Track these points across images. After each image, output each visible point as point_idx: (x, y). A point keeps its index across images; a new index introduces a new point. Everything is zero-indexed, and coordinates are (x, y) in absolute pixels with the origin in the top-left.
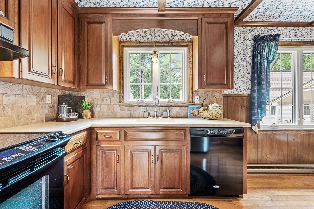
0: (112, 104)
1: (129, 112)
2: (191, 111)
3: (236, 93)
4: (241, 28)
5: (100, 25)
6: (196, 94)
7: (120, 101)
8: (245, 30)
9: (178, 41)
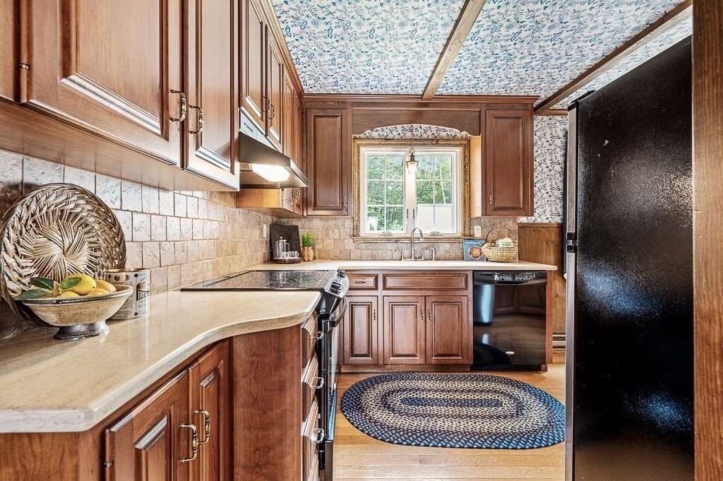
0: (342, 238)
1: (369, 252)
2: (469, 250)
3: (539, 221)
4: (546, 118)
5: (334, 119)
6: (475, 223)
7: (355, 234)
8: (553, 121)
9: (447, 138)
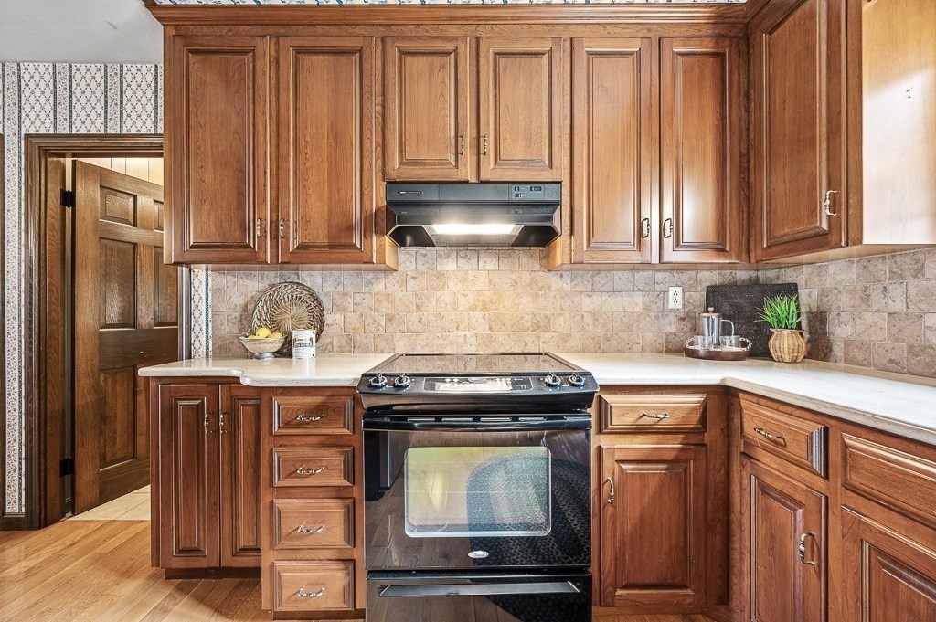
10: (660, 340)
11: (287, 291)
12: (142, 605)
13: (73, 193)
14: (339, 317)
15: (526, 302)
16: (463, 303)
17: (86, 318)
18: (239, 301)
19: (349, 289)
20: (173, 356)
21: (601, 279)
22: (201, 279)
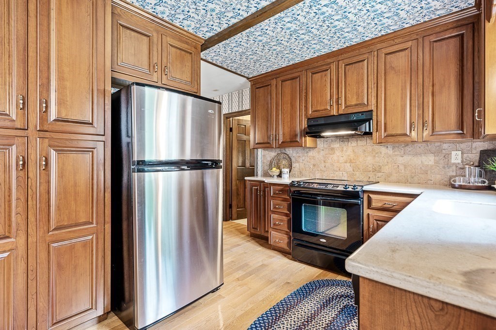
10: (446, 179)
11: (282, 155)
12: (245, 239)
13: (232, 128)
14: (297, 165)
15: (370, 160)
16: (342, 160)
17: (235, 165)
18: (269, 159)
19: (301, 155)
20: (253, 175)
21: (408, 149)
22: (260, 152)
